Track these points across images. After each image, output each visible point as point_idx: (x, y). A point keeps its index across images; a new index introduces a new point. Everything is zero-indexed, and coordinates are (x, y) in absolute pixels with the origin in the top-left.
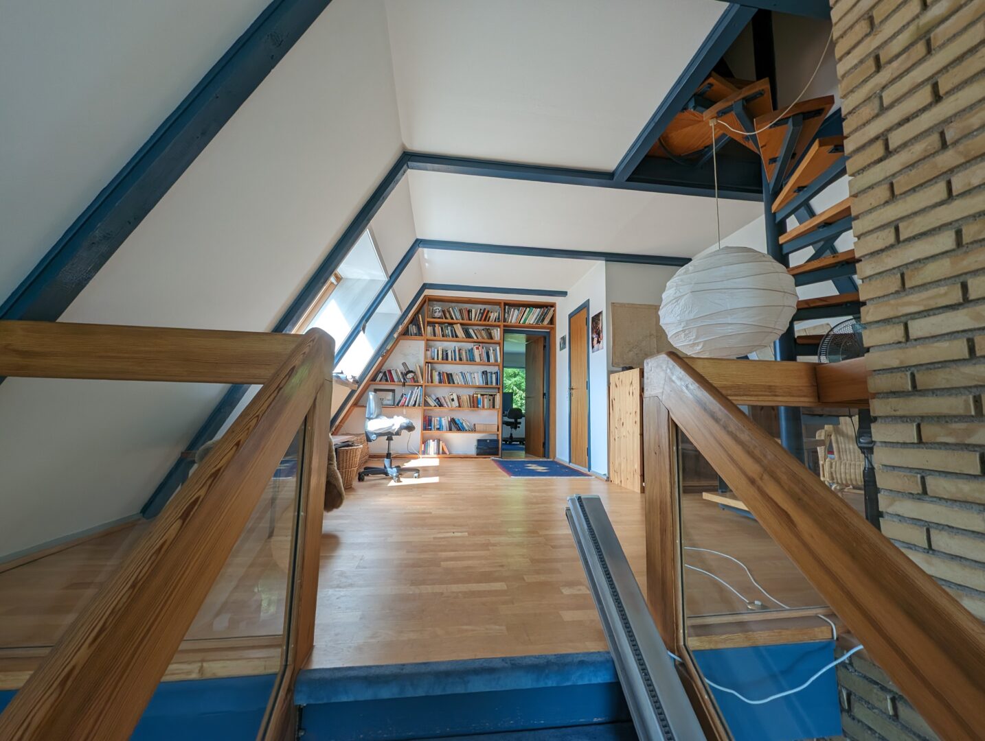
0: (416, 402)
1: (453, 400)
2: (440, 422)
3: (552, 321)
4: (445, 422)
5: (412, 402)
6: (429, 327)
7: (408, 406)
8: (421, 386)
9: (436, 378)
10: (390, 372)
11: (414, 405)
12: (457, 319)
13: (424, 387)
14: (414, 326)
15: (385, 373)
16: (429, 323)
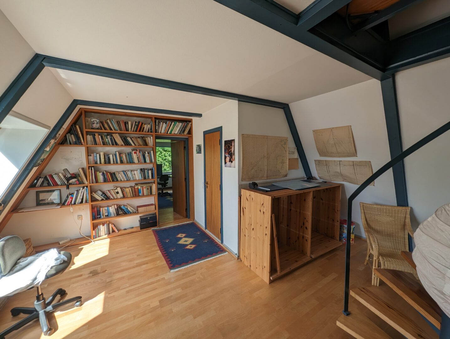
0: (82, 199)
1: (118, 193)
2: (108, 211)
3: (190, 132)
4: (112, 210)
5: (79, 200)
6: (88, 136)
7: (75, 204)
8: (87, 187)
9: (101, 177)
10: (51, 176)
11: (82, 202)
12: (115, 129)
13: (89, 187)
14: (72, 136)
15: (46, 178)
16: (88, 133)
